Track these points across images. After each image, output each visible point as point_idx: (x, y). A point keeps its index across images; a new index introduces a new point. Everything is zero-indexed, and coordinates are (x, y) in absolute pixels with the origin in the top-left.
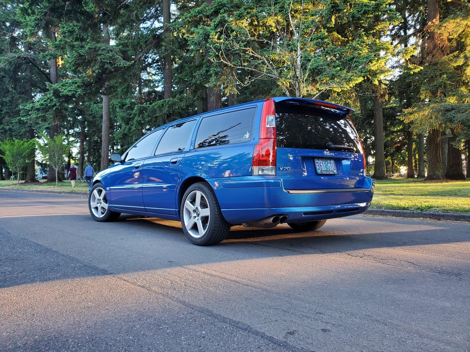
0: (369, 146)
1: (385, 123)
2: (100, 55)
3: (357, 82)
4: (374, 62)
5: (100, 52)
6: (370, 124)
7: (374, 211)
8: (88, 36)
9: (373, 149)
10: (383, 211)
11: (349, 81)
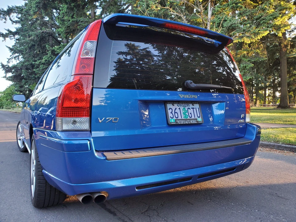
0: (276, 85)
1: (288, 68)
2: (79, 25)
3: (264, 35)
4: (279, 19)
5: (79, 24)
6: (277, 70)
7: (271, 145)
8: (74, 14)
9: (279, 87)
10: (280, 146)
11: (258, 34)
